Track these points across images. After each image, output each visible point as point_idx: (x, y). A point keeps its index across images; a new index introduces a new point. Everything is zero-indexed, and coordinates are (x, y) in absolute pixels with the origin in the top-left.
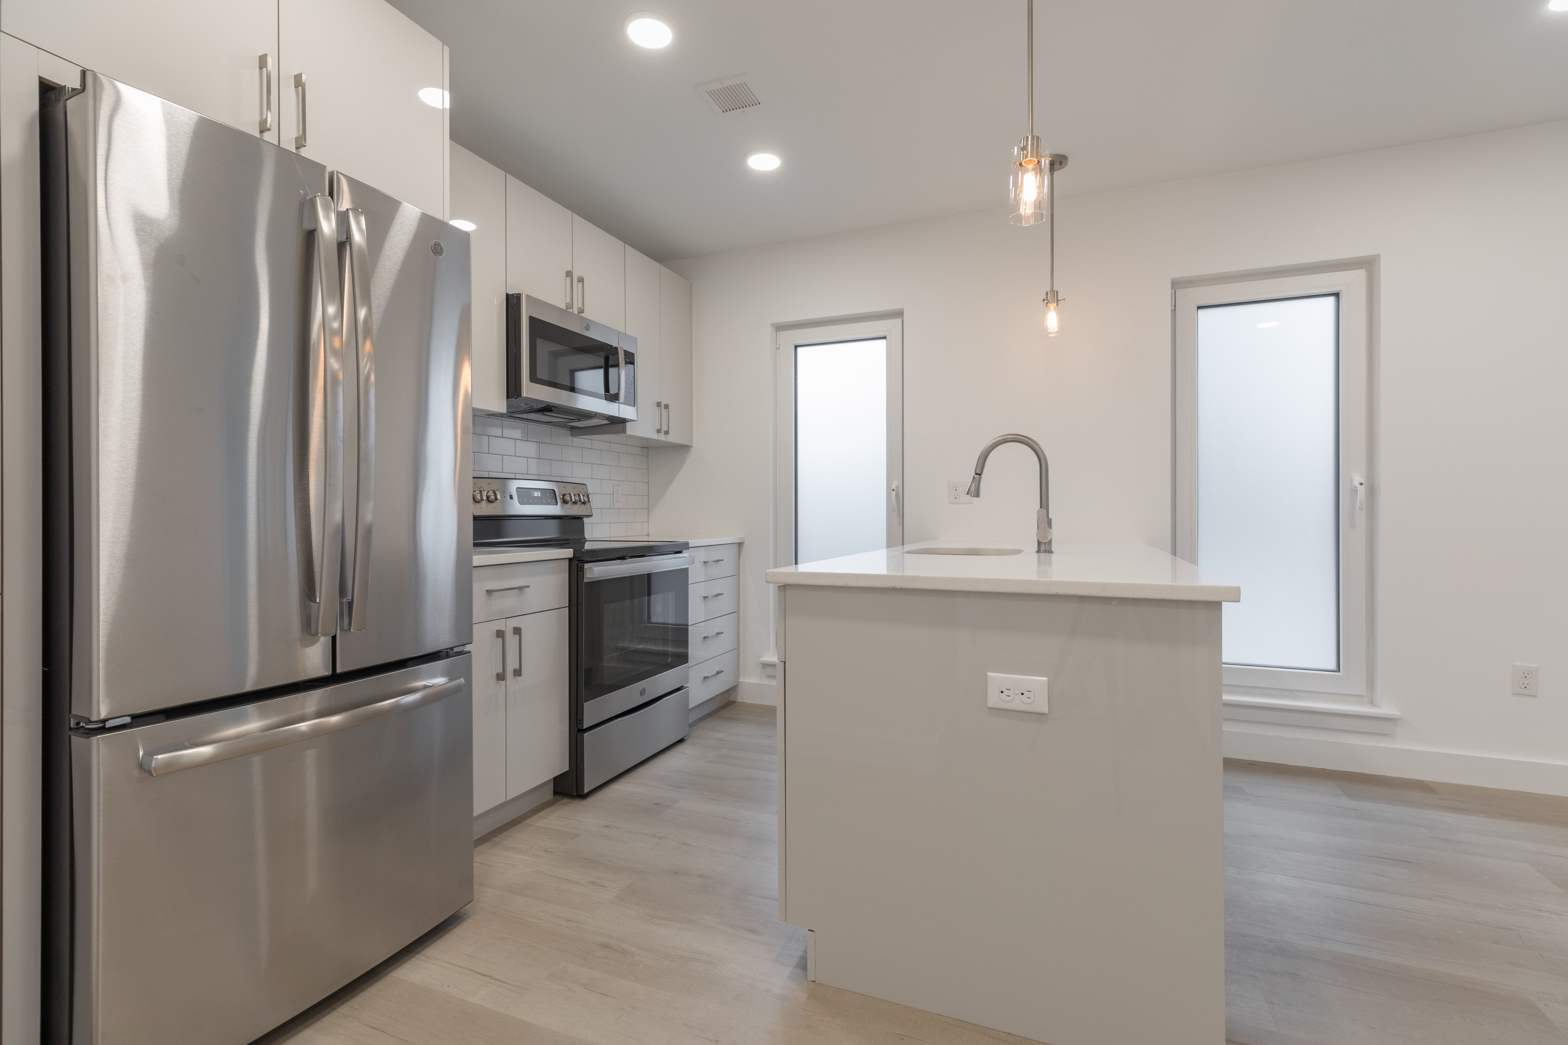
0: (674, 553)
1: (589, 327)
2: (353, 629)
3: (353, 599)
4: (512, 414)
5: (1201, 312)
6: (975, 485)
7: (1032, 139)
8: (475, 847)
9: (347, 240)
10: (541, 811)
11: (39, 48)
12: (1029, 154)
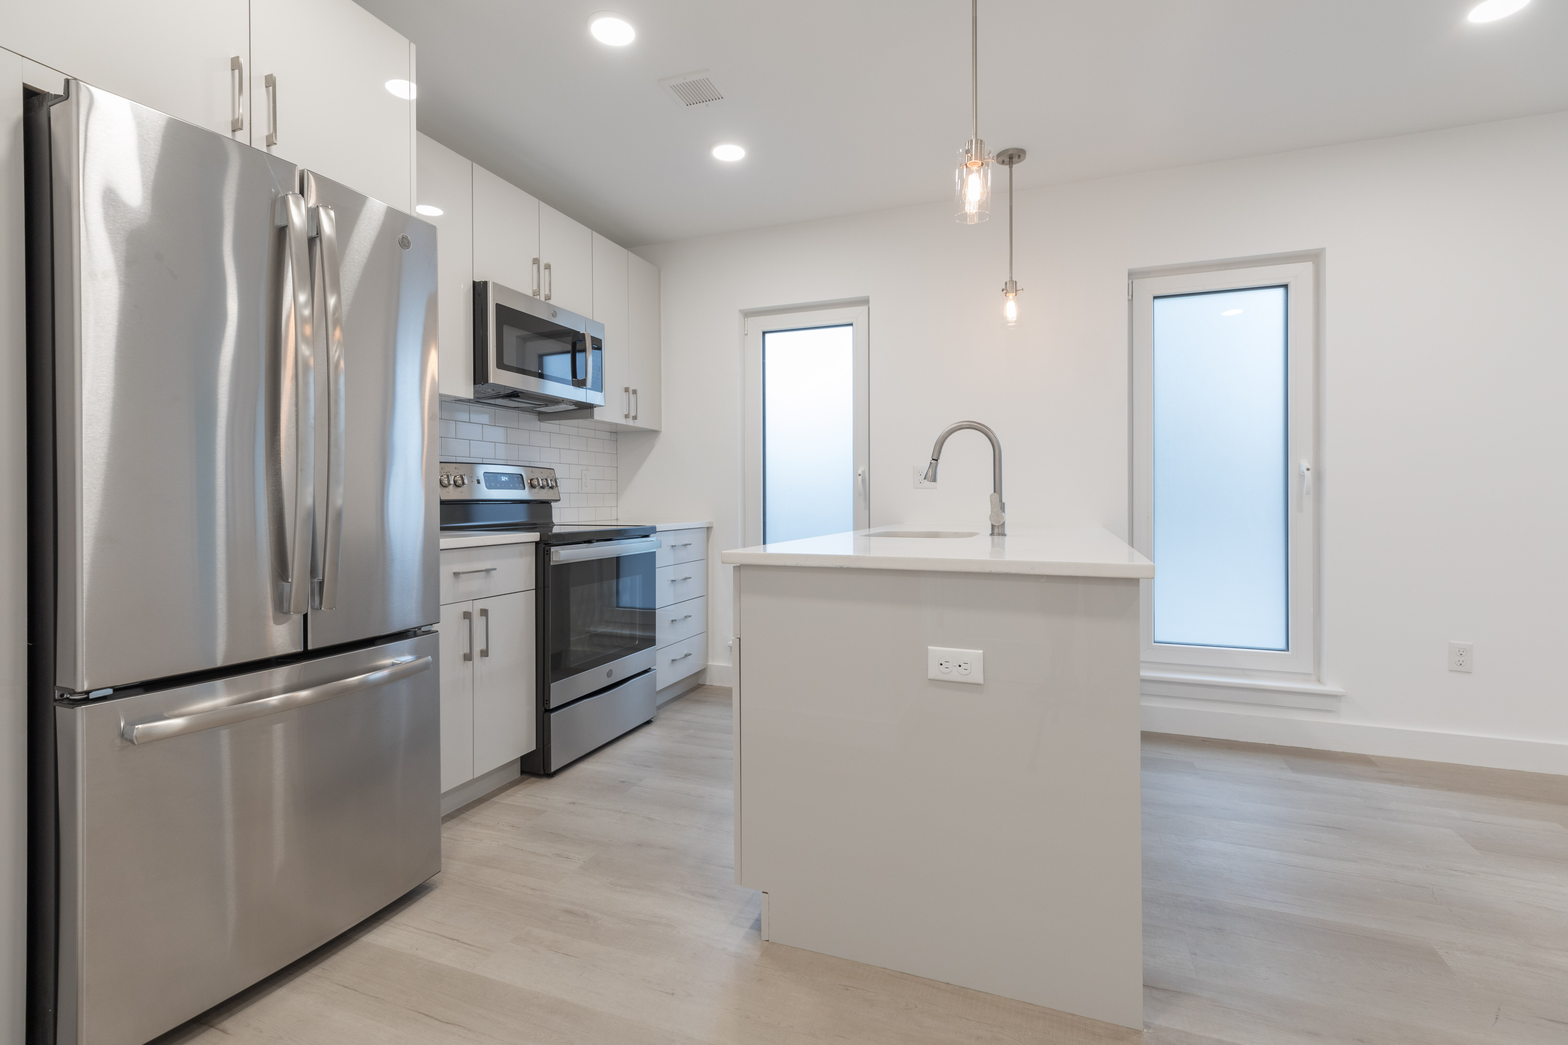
0: (642, 537)
1: (556, 314)
2: (324, 608)
3: (323, 579)
4: (478, 400)
5: (1158, 302)
6: (932, 470)
7: (976, 143)
8: (443, 823)
9: (317, 236)
10: (508, 789)
11: (23, 56)
12: (973, 156)
